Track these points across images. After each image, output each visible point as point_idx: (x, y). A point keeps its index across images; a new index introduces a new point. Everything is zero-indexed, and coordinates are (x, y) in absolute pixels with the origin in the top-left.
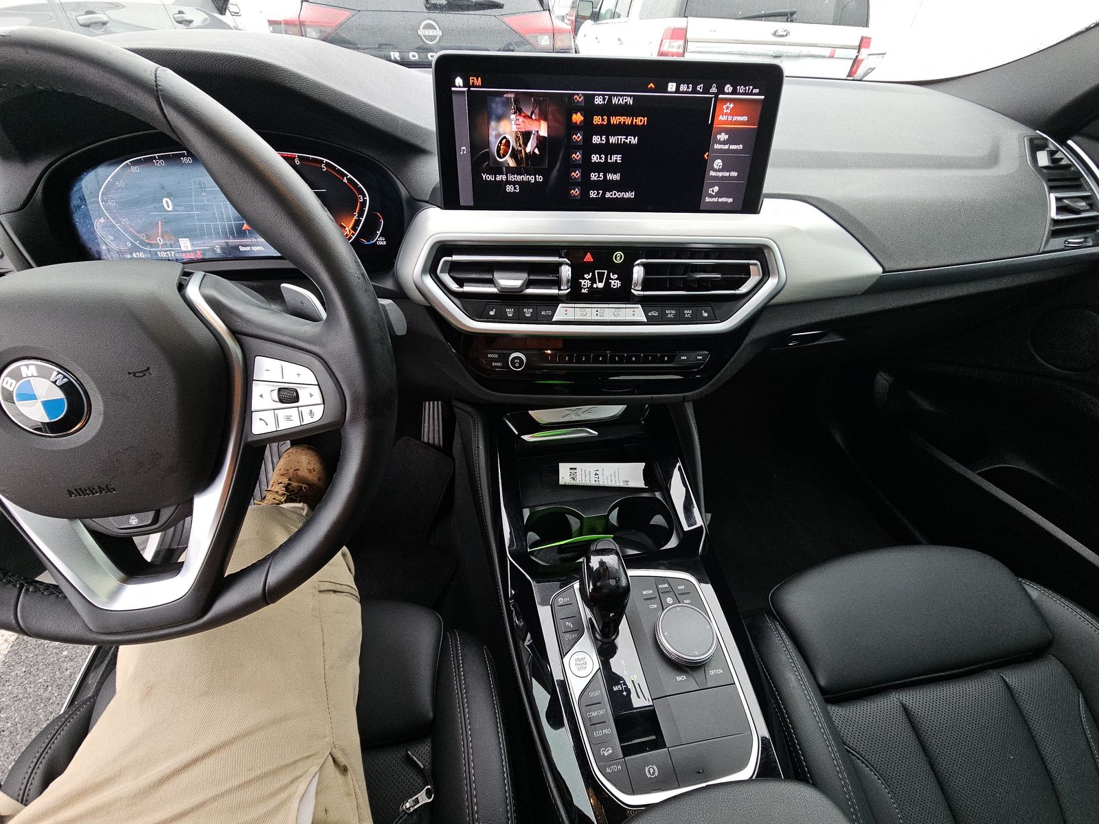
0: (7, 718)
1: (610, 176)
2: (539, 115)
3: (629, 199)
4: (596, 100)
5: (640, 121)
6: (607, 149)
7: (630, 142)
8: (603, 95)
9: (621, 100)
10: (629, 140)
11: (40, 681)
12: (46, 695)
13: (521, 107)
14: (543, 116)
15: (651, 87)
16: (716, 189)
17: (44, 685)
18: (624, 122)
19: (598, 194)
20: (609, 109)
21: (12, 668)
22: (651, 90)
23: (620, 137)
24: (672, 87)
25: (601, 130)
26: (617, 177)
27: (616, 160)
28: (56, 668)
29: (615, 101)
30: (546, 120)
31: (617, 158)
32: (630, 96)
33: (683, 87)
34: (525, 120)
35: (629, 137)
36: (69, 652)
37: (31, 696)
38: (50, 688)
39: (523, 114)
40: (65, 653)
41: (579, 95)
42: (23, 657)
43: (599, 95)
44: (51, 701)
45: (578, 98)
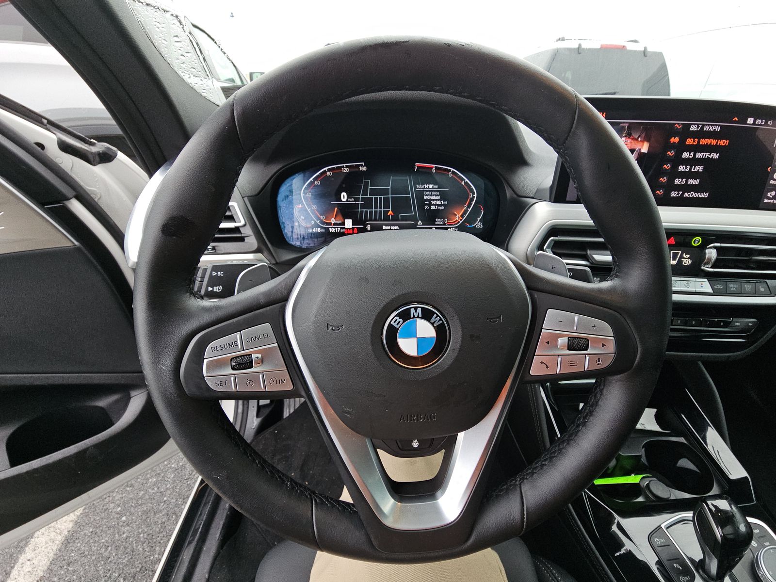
0: (74, 571)
1: (691, 182)
2: (644, 138)
3: (703, 198)
4: (692, 127)
5: (723, 142)
6: (694, 162)
7: (712, 157)
8: (698, 125)
9: (711, 128)
10: (712, 155)
11: (103, 541)
12: (106, 554)
13: (632, 132)
14: (647, 139)
15: (735, 120)
16: (773, 193)
17: (105, 546)
18: (711, 143)
19: (678, 194)
20: (701, 134)
21: (82, 528)
22: (735, 122)
23: (705, 154)
24: (750, 121)
25: (690, 149)
26: (697, 182)
27: (698, 170)
28: (116, 531)
29: (706, 128)
30: (648, 141)
31: (700, 168)
32: (719, 125)
33: (758, 122)
34: (632, 141)
35: (712, 154)
36: (127, 518)
37: (95, 553)
38: (110, 548)
39: (632, 137)
40: (124, 518)
41: (678, 124)
42: (92, 519)
43: (695, 124)
44: (110, 560)
45: (678, 126)
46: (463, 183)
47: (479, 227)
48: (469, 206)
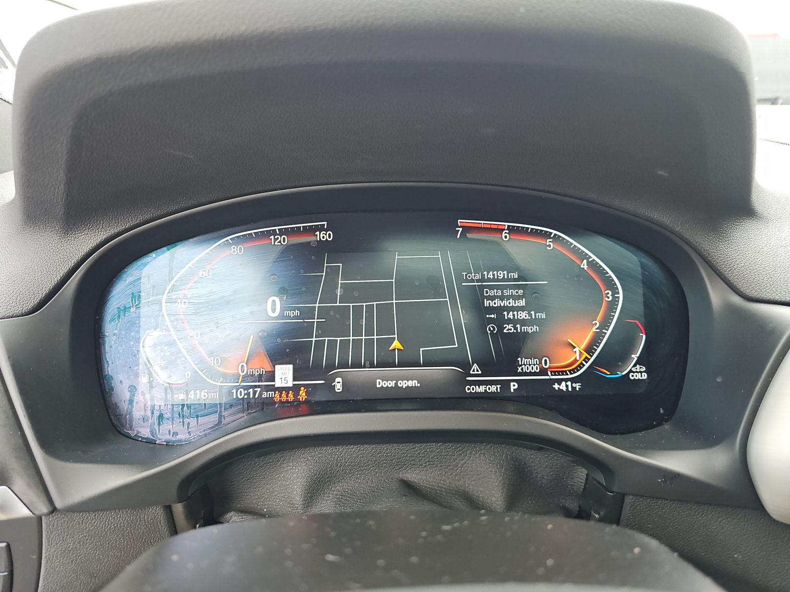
46: (584, 265)
47: (638, 376)
48: (605, 324)
